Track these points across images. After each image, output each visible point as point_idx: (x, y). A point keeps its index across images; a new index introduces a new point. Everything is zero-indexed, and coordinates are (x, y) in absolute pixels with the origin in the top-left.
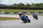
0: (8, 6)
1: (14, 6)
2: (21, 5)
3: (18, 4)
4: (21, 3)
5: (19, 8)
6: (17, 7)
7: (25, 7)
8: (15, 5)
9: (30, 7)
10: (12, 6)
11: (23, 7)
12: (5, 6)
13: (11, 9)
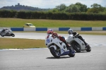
0: (45, 12)
1: (61, 10)
2: (78, 8)
3: (71, 6)
4: (77, 4)
5: (72, 15)
6: (67, 13)
7: (87, 13)
8: (63, 7)
9: (101, 13)
10: (54, 11)
11: (83, 13)
12: (38, 12)
13: (53, 19)
